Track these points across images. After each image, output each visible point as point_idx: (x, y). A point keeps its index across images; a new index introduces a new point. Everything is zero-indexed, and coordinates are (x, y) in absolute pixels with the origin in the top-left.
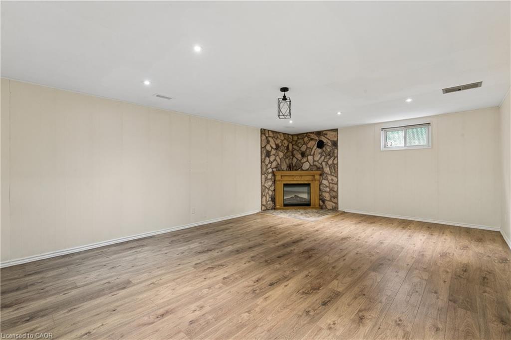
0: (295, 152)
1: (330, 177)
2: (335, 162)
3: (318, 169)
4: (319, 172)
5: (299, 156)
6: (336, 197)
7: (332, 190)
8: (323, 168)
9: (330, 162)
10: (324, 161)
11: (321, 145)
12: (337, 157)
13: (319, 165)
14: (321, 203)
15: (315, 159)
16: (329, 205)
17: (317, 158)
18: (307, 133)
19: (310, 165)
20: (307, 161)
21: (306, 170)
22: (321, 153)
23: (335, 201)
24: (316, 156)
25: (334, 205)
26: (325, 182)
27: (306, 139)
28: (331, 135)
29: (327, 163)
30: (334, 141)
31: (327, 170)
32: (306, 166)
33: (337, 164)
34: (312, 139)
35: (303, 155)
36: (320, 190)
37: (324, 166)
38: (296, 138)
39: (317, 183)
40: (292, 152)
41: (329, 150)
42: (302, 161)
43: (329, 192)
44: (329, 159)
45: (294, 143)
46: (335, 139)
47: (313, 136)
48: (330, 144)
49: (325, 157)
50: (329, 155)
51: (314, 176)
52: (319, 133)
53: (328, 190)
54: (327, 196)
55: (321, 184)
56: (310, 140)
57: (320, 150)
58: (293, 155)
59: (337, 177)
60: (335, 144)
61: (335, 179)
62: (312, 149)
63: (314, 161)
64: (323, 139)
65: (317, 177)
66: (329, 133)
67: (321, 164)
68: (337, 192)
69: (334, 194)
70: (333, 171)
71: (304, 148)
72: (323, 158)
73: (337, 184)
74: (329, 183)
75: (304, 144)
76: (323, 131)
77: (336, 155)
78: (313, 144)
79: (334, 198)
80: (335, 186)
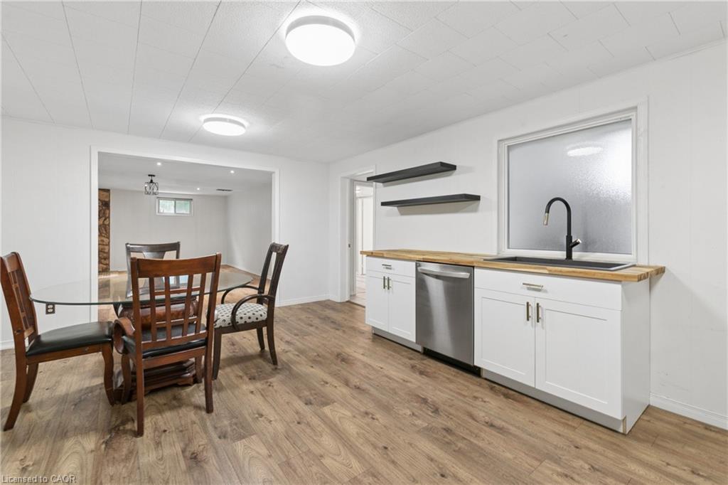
2: (106, 223)
6: (109, 258)
7: (102, 251)
9: (100, 222)
12: (109, 217)
23: (106, 262)
25: (105, 266)
30: (105, 201)
33: (109, 225)
43: (98, 254)
46: (107, 200)
59: (108, 238)
60: (107, 205)
61: (105, 239)
68: (108, 253)
69: (105, 255)
70: (104, 232)
73: (108, 244)
77: (107, 216)
79: (105, 259)
80: (107, 247)
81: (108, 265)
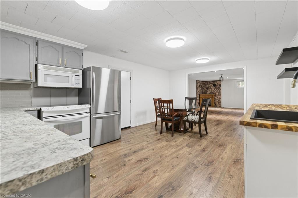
0: (204, 88)
1: (218, 96)
2: (220, 91)
3: (214, 93)
4: (215, 95)
5: (206, 89)
6: (221, 103)
7: (219, 100)
8: (215, 93)
9: (218, 91)
10: (216, 91)
11: (214, 85)
13: (214, 92)
14: (215, 105)
15: (212, 90)
16: (218, 105)
17: (213, 90)
18: (209, 81)
19: (210, 92)
20: (209, 91)
21: (209, 94)
22: (215, 88)
23: (220, 104)
24: (213, 89)
25: (220, 105)
26: (216, 98)
27: (209, 83)
28: (219, 82)
29: (217, 92)
31: (217, 94)
32: (209, 92)
34: (211, 83)
35: (207, 88)
36: (215, 100)
37: (216, 93)
38: (204, 83)
39: (214, 98)
40: (203, 87)
41: (218, 87)
42: (207, 91)
43: (218, 101)
44: (218, 90)
45: (203, 84)
46: (220, 84)
47: (211, 82)
48: (218, 85)
49: (216, 89)
50: (218, 89)
51: (212, 96)
52: (214, 81)
53: (217, 100)
54: (217, 103)
55: (215, 98)
56: (210, 84)
57: (214, 87)
58: (203, 89)
59: (221, 96)
60: (220, 85)
61: (220, 97)
62: (211, 87)
63: (212, 91)
64: (215, 83)
65: (214, 96)
66: (218, 81)
67: (215, 92)
68: (221, 101)
69: (220, 102)
70: (220, 94)
71: (208, 86)
72: (215, 90)
73: (221, 98)
74: (218, 98)
75: (208, 85)
76: (215, 81)
77: (220, 89)
78: (211, 85)
79: (220, 103)
80: (220, 99)
81: (221, 105)
